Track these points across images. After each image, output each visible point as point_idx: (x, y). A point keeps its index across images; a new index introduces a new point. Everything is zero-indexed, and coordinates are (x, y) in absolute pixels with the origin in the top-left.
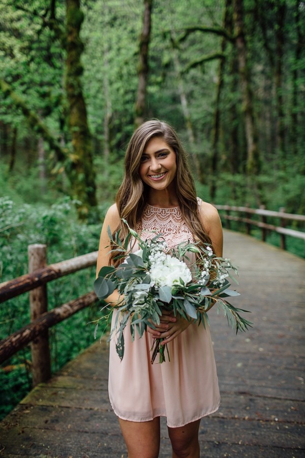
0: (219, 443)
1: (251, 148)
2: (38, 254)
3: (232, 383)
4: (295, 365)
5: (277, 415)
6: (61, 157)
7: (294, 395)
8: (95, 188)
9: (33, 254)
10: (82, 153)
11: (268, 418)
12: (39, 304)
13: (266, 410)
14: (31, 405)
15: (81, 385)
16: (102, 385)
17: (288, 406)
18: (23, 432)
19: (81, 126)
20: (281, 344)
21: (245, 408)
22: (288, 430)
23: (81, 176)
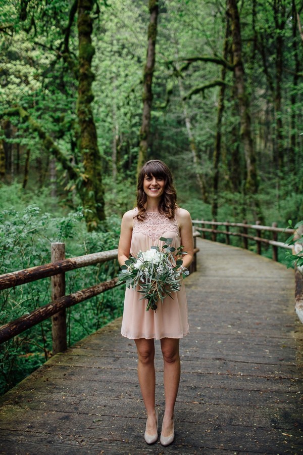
0: (195, 387)
1: (250, 168)
2: (59, 249)
3: (211, 353)
4: (265, 342)
5: (243, 372)
6: (73, 176)
7: (258, 360)
8: (103, 204)
9: (54, 250)
10: (92, 172)
11: (235, 373)
12: (59, 288)
13: (235, 369)
14: (53, 366)
15: (91, 354)
16: (107, 354)
17: (252, 367)
18: (47, 380)
19: (91, 149)
20: (257, 329)
21: (219, 368)
22: (249, 380)
23: (91, 193)
